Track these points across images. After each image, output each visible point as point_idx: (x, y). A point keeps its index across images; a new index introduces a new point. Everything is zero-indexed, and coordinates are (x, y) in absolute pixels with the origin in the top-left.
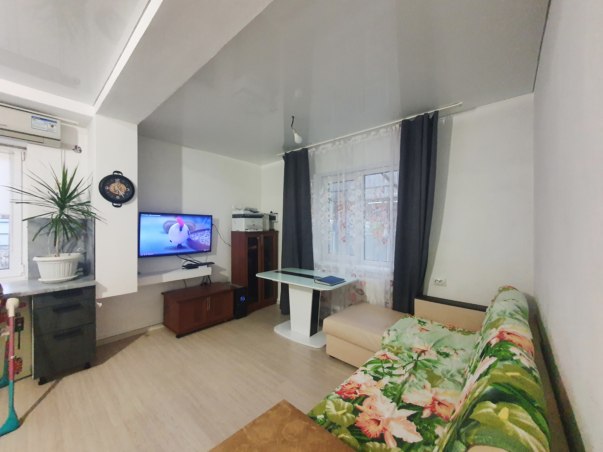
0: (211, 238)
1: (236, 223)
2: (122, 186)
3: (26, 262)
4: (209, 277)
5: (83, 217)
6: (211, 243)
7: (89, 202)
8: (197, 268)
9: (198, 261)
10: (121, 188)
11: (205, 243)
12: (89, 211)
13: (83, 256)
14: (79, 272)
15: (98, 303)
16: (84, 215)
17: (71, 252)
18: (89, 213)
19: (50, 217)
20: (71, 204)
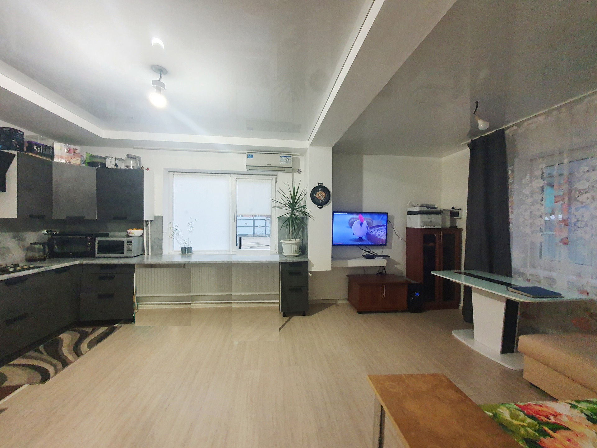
0: (386, 233)
1: (411, 220)
2: (323, 193)
3: (277, 244)
4: (384, 268)
5: (302, 215)
6: (386, 238)
7: (305, 205)
8: (374, 259)
9: (375, 253)
10: (322, 195)
11: (381, 237)
12: (305, 211)
13: (301, 241)
14: (299, 252)
15: (310, 274)
16: (303, 214)
17: (296, 239)
18: (304, 213)
19: (287, 216)
20: (296, 207)
